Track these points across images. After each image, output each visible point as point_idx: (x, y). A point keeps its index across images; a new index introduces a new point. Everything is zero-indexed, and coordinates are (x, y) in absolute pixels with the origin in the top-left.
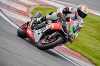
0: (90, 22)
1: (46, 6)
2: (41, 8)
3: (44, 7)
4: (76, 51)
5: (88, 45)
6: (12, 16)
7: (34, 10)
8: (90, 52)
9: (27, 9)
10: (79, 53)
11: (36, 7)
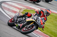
0: (55, 18)
1: (30, 9)
2: (27, 10)
3: (29, 9)
4: (47, 34)
5: (54, 31)
6: (11, 14)
7: (23, 11)
8: (55, 35)
9: (19, 11)
10: (49, 35)
11: (25, 9)
